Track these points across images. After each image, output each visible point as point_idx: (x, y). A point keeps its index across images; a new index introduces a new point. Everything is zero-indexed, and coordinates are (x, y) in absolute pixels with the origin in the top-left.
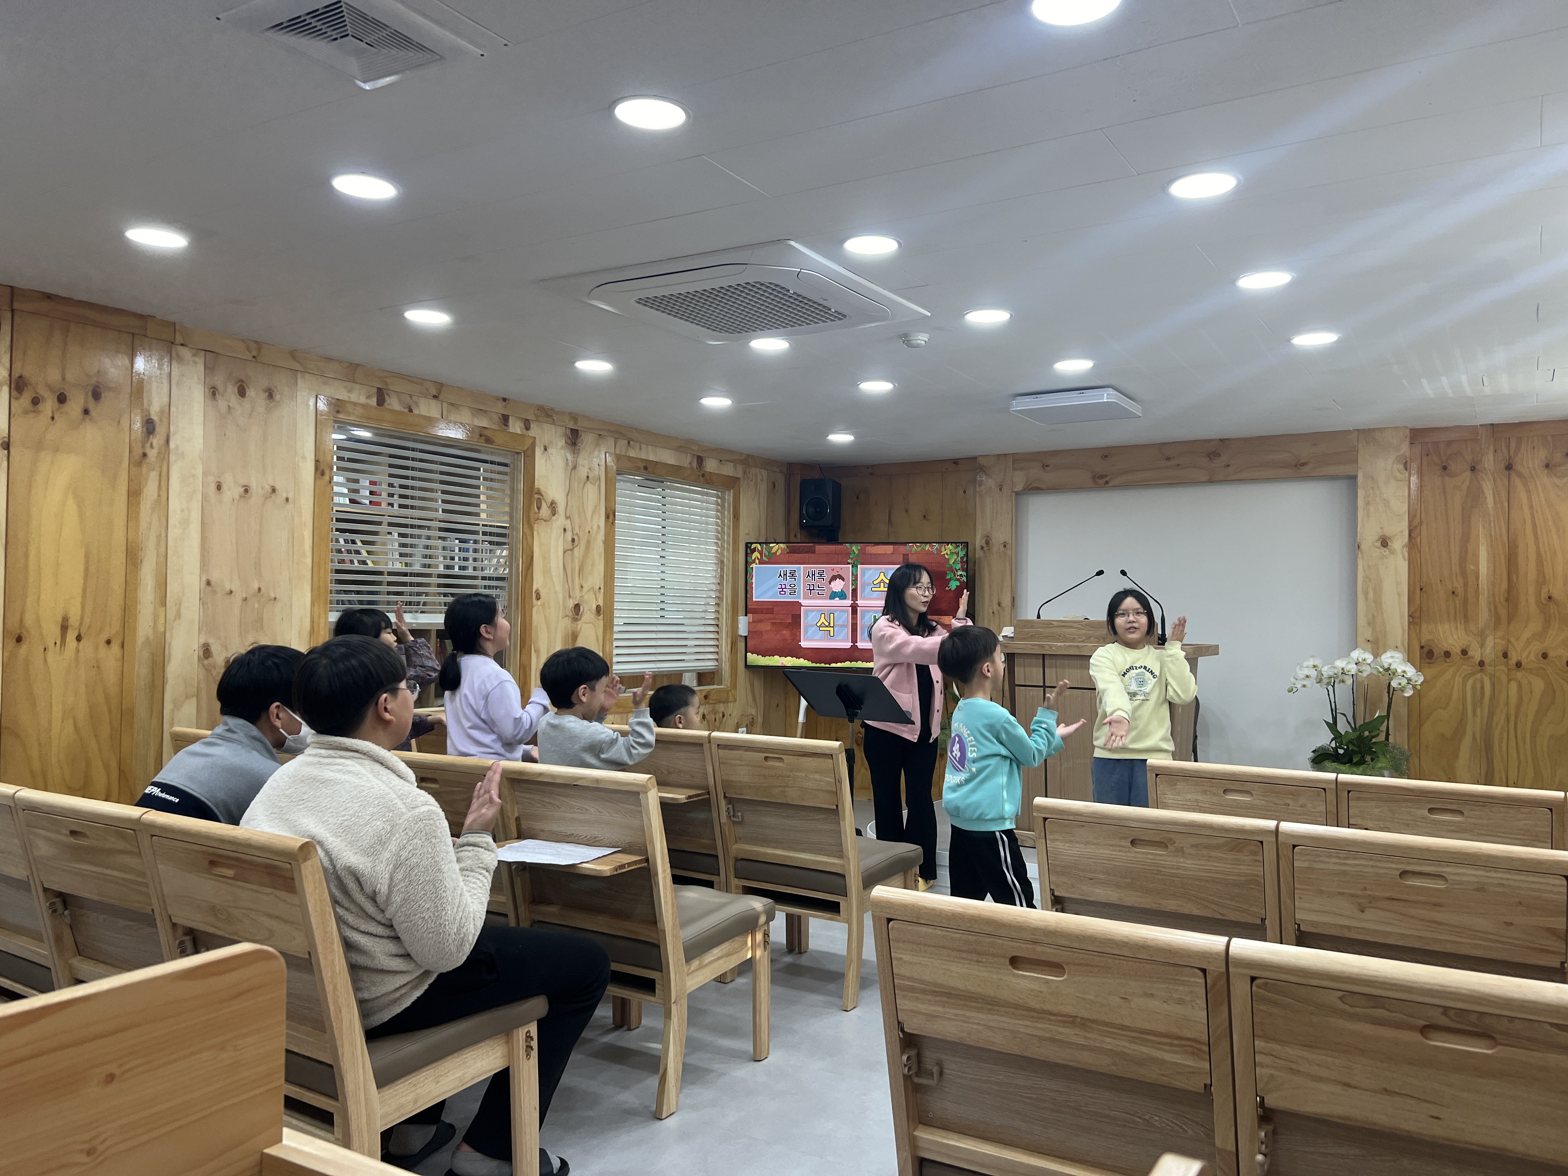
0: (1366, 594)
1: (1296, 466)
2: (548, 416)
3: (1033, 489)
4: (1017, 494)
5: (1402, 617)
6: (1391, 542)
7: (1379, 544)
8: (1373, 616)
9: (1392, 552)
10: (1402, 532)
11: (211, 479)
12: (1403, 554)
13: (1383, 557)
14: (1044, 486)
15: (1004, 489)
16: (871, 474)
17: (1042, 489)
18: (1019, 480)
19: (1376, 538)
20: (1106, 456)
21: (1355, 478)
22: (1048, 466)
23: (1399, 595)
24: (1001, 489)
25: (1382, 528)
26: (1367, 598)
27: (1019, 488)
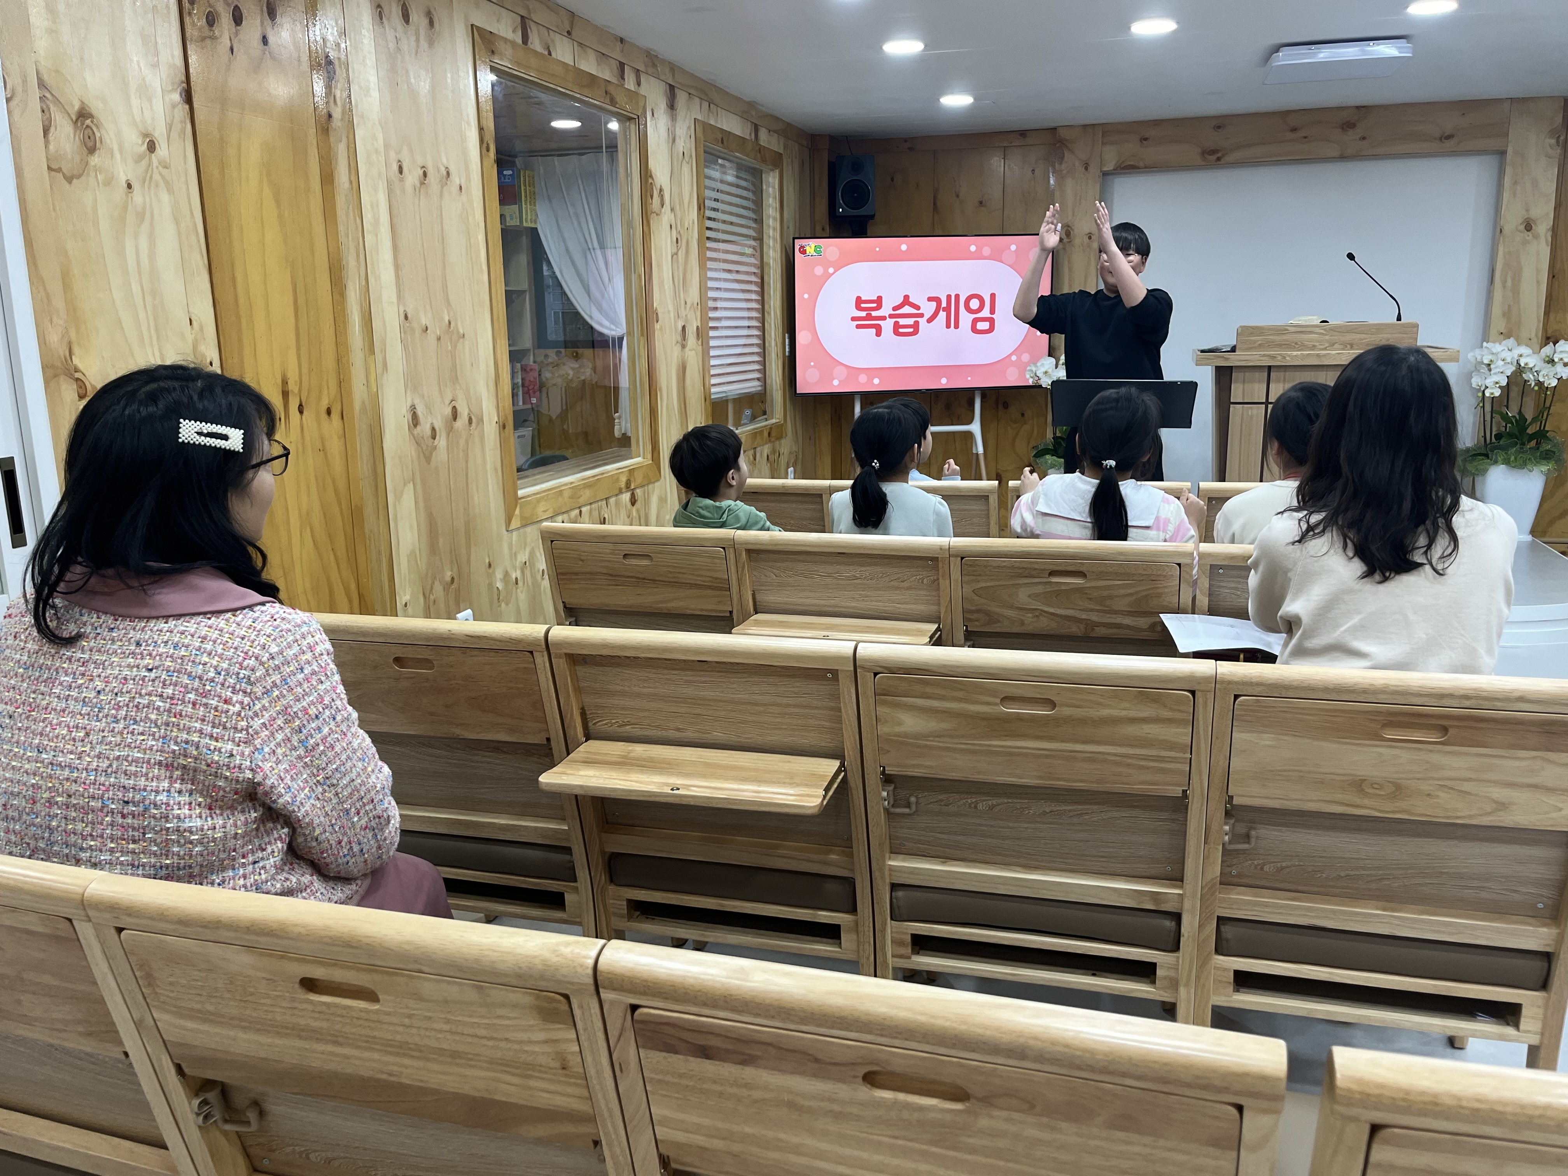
0: (1504, 282)
1: (1441, 139)
2: (654, 65)
3: (1128, 168)
4: (1105, 174)
5: (1538, 307)
6: (1535, 224)
7: (1522, 227)
8: (1509, 306)
9: (1536, 237)
10: (1547, 214)
11: (393, 155)
12: (1546, 237)
13: (1525, 243)
14: (1141, 164)
15: (1090, 169)
16: (910, 149)
17: (1138, 168)
18: (1111, 158)
19: (1520, 221)
20: (1219, 127)
21: (1502, 153)
22: (1146, 139)
23: (1538, 282)
24: (1086, 169)
25: (1527, 210)
26: (1504, 287)
27: (1109, 167)
